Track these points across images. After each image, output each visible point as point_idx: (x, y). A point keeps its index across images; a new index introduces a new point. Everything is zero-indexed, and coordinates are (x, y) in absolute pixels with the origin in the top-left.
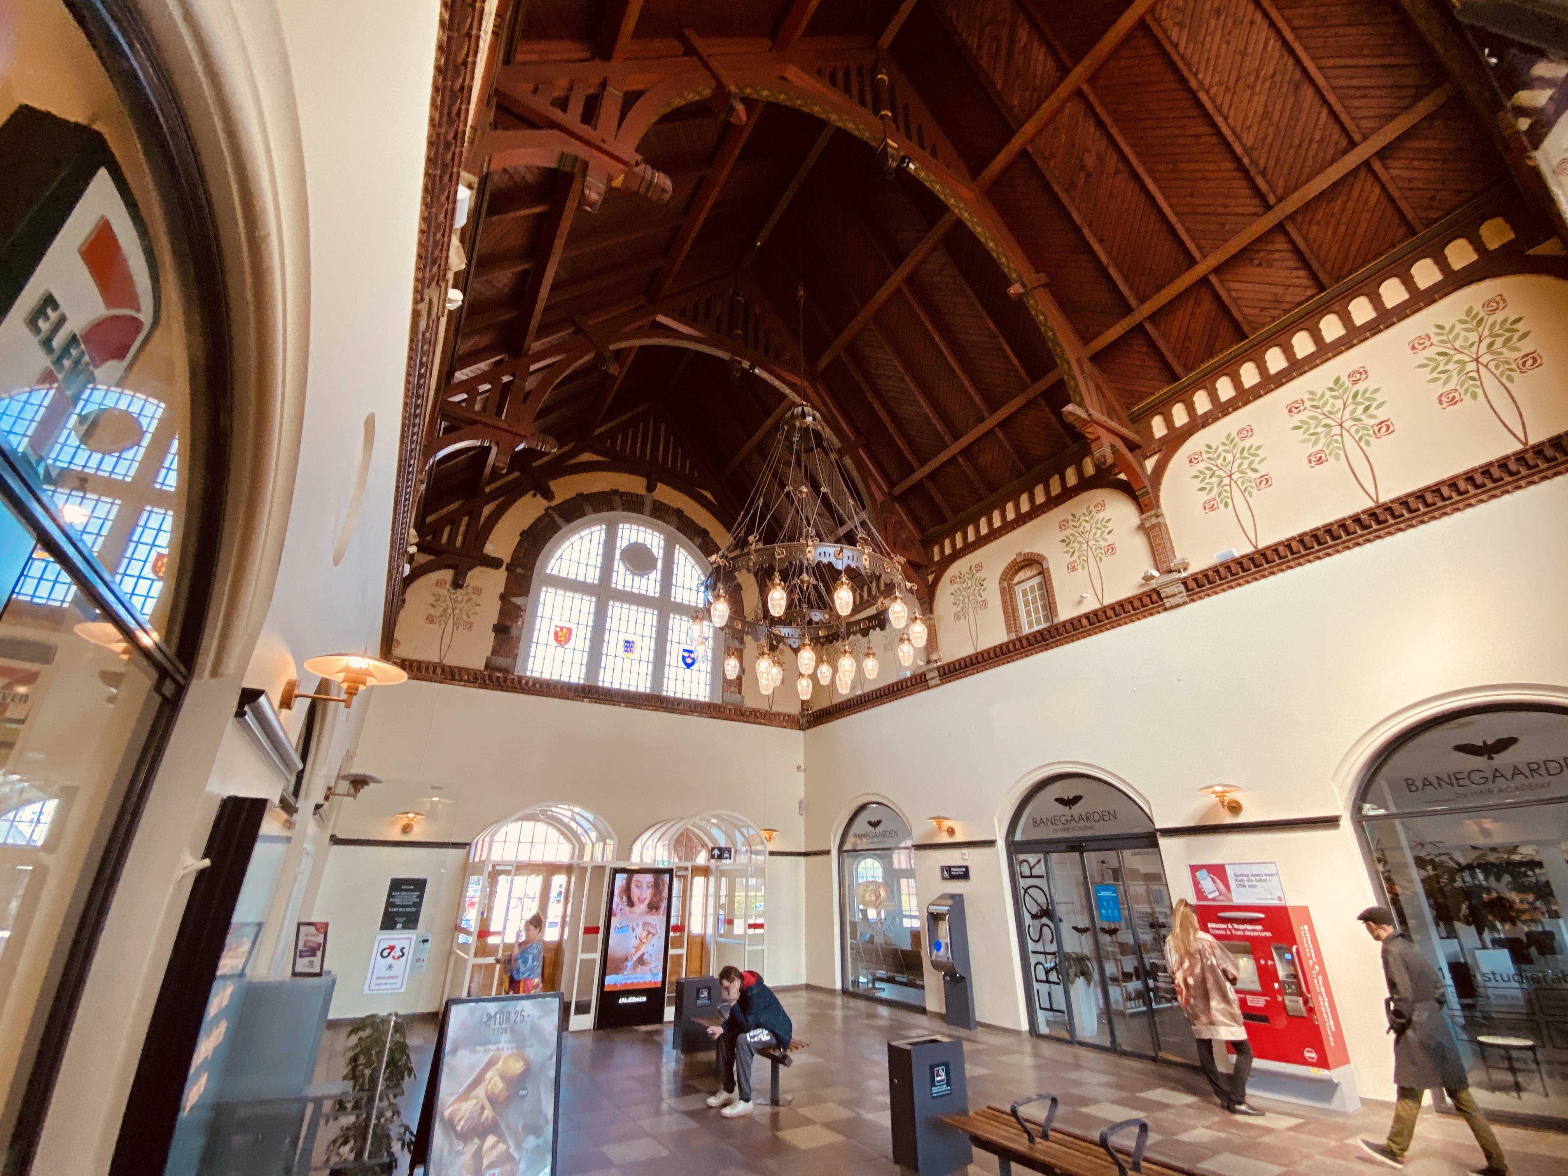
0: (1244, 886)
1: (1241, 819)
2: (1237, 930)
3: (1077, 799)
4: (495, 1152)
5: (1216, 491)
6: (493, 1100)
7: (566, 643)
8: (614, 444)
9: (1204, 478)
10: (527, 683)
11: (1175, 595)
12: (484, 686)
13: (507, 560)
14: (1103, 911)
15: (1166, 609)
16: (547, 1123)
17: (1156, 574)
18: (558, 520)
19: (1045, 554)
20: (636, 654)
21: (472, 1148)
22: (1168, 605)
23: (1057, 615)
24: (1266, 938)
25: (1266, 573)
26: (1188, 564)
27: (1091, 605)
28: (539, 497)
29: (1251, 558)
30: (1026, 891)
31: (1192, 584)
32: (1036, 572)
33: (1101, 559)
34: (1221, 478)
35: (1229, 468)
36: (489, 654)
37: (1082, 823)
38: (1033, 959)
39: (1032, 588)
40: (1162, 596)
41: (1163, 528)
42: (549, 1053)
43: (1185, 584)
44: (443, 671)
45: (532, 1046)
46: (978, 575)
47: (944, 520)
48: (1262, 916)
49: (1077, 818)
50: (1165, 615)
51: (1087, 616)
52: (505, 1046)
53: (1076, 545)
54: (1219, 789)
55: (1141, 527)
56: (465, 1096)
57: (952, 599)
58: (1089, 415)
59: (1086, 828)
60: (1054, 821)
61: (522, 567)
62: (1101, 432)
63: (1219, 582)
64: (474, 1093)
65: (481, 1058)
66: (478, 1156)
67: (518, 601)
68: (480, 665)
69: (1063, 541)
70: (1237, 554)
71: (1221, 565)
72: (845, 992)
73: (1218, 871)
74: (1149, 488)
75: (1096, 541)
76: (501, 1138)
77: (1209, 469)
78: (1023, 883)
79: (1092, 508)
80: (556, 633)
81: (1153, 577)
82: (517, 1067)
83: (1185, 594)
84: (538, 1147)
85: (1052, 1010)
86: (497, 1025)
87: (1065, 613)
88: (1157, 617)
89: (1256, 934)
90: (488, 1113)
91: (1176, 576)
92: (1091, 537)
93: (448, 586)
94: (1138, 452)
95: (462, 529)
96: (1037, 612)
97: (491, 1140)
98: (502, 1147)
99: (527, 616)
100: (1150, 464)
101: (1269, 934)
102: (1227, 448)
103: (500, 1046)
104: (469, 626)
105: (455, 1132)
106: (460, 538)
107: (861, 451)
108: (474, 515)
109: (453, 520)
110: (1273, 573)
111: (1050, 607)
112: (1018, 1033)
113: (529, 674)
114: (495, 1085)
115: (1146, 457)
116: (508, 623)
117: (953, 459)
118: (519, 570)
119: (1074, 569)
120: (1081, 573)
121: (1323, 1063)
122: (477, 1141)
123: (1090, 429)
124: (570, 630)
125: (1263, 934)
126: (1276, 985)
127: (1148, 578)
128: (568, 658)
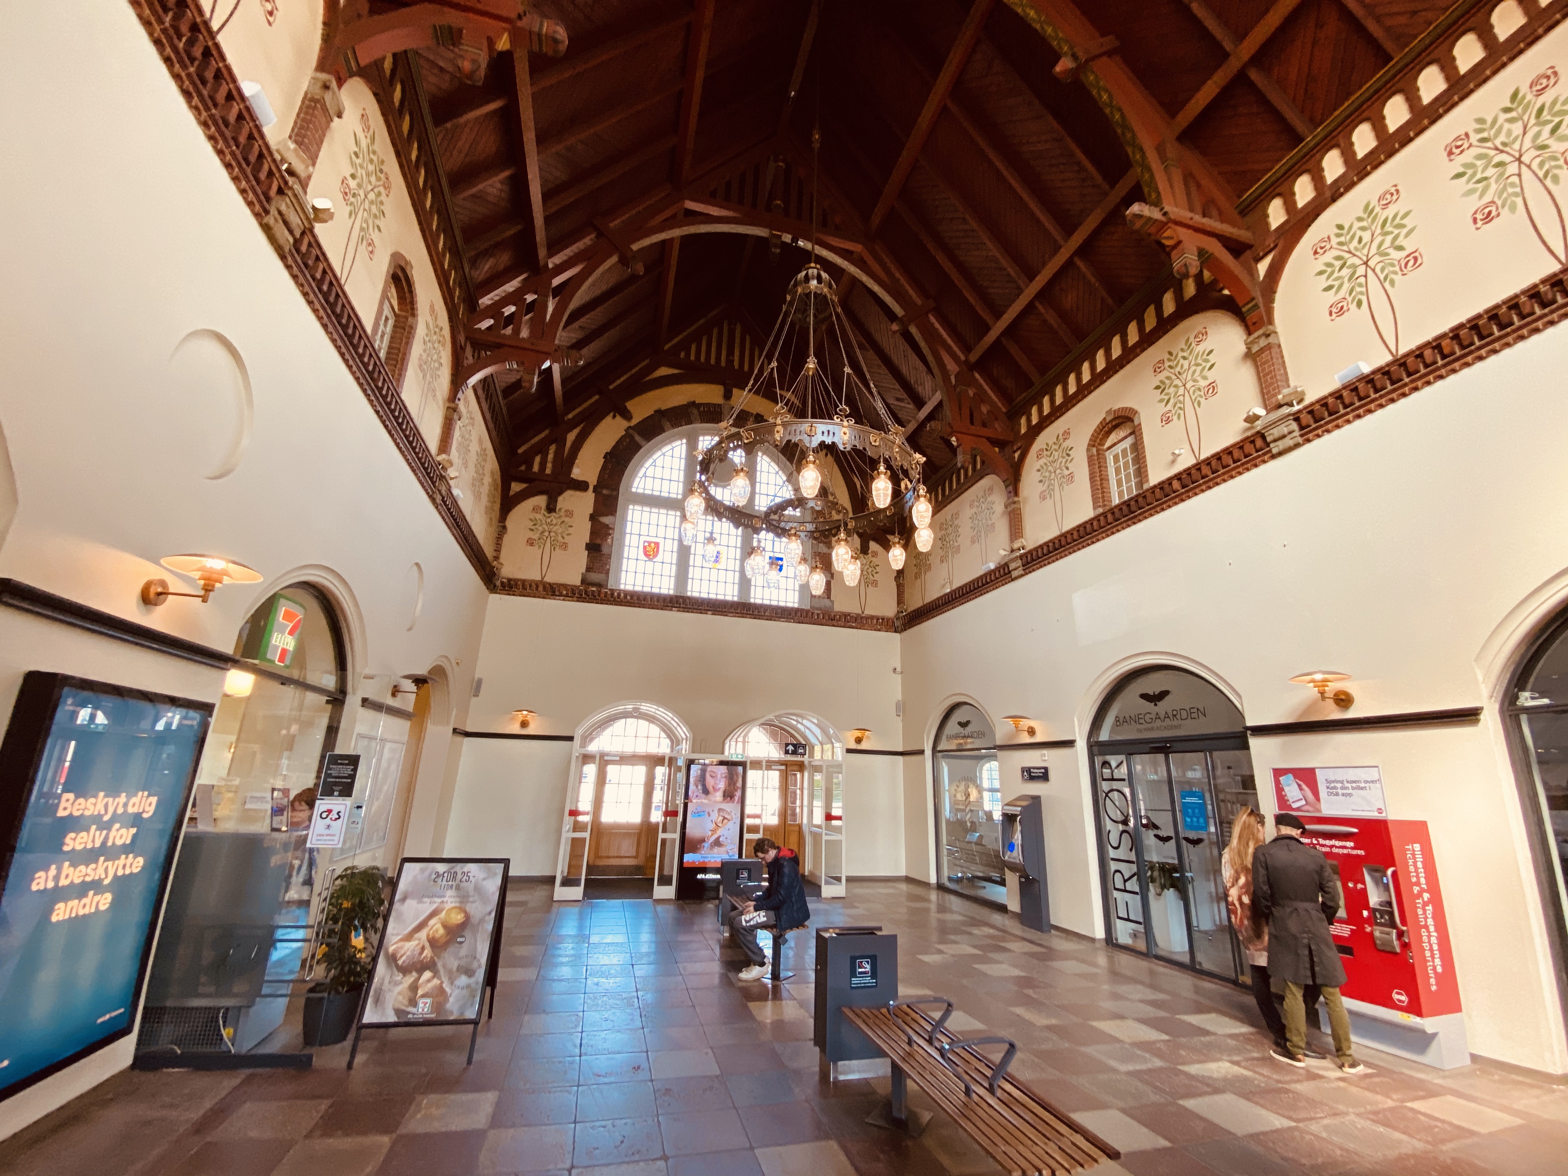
0: (1337, 794)
1: (1352, 714)
2: (1323, 846)
3: (1163, 694)
4: (430, 985)
5: (1346, 286)
6: (433, 942)
7: (655, 556)
8: (688, 354)
9: (1332, 273)
10: (619, 595)
11: (1284, 437)
12: (581, 599)
13: (593, 480)
14: (1188, 820)
15: (1273, 457)
16: (480, 966)
17: (1261, 412)
18: (638, 438)
19: (1135, 407)
20: (722, 565)
21: (409, 979)
22: (1275, 451)
23: (1147, 481)
24: (1357, 856)
25: (1406, 389)
26: (1303, 393)
27: (1186, 461)
28: (618, 418)
29: (1384, 371)
30: (1107, 795)
31: (1306, 419)
32: (1129, 432)
33: (1199, 404)
34: (1354, 267)
35: (1365, 251)
36: (584, 570)
37: (1168, 722)
38: (1113, 866)
39: (1124, 451)
40: (1269, 439)
41: (1274, 350)
42: (488, 909)
43: (1297, 419)
44: (544, 589)
45: (473, 902)
46: (1065, 444)
47: (1029, 384)
48: (1355, 830)
49: (1162, 717)
50: (1272, 464)
51: (1178, 477)
52: (450, 900)
53: (1172, 390)
54: (1318, 677)
55: (1249, 355)
56: (409, 937)
57: (1038, 476)
58: (1165, 214)
59: (1171, 727)
60: (1137, 719)
61: (607, 488)
62: (1183, 233)
63: (1342, 411)
64: (417, 936)
65: (427, 907)
66: (414, 988)
67: (606, 520)
68: (577, 581)
69: (1157, 388)
70: (1366, 369)
71: (1345, 387)
72: (940, 887)
73: (1307, 777)
74: (1260, 300)
75: (1195, 381)
76: (436, 974)
77: (1338, 258)
78: (1105, 786)
79: (1192, 339)
80: (645, 547)
81: (1257, 417)
82: (458, 918)
83: (1297, 433)
84: (468, 986)
85: (1128, 920)
86: (444, 882)
87: (1156, 475)
88: (1263, 468)
89: (1345, 851)
90: (428, 953)
91: (1286, 410)
92: (1189, 377)
93: (543, 511)
94: (1248, 254)
95: (551, 456)
96: (1128, 480)
97: (427, 974)
98: (436, 982)
99: (616, 535)
100: (1263, 267)
101: (1361, 852)
102: (1364, 224)
103: (445, 900)
104: (564, 546)
105: (397, 966)
106: (549, 465)
107: (932, 319)
108: (561, 442)
109: (541, 449)
110: (1416, 389)
111: (1141, 472)
112: (1093, 940)
113: (622, 587)
114: (437, 931)
115: (1259, 259)
116: (598, 541)
117: (1030, 308)
118: (605, 492)
119: (1168, 421)
120: (1177, 424)
121: (1414, 1008)
122: (415, 974)
123: (1167, 233)
124: (657, 544)
125: (1355, 852)
126: (1365, 913)
127: (1251, 419)
128: (658, 571)
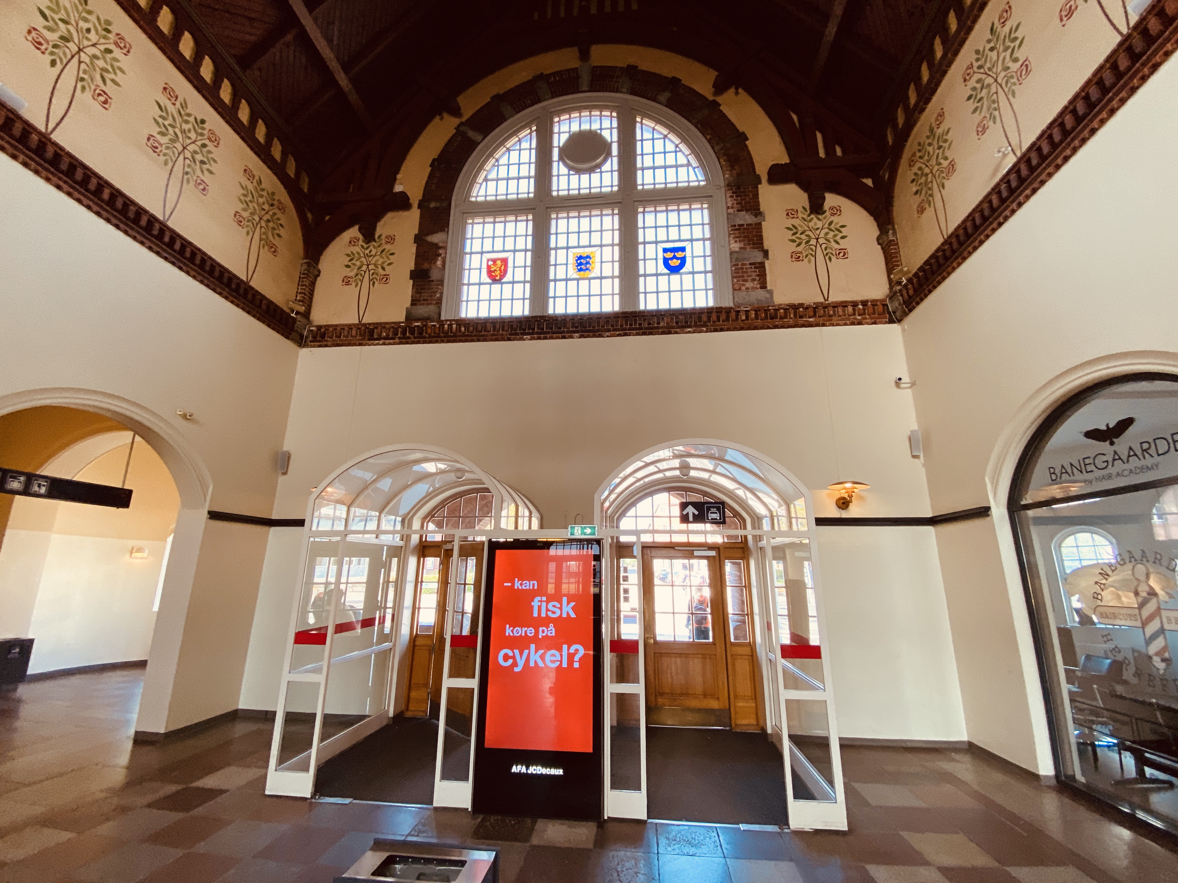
7: (503, 276)
12: (405, 340)
13: (418, 196)
18: (471, 134)
28: (447, 117)
36: (408, 304)
44: (362, 333)
61: (436, 201)
67: (436, 238)
68: (399, 317)
80: (489, 267)
93: (360, 243)
99: (451, 256)
104: (386, 279)
113: (462, 315)
116: (426, 266)
118: (433, 205)
128: (507, 294)
